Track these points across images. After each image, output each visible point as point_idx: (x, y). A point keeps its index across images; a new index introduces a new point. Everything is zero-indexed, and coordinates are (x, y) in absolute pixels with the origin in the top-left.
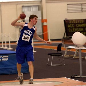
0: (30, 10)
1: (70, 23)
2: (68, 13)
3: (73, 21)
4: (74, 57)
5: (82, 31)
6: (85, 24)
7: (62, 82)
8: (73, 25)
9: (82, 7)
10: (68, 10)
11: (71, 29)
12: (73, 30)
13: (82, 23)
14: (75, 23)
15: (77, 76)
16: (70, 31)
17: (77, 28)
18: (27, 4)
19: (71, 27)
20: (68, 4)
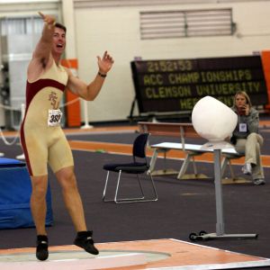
0: (25, 32)
1: (151, 70)
2: (142, 39)
3: (159, 66)
4: (179, 177)
5: (189, 97)
6: (196, 74)
7: (167, 252)
8: (159, 76)
9: (185, 22)
10: (144, 31)
11: (153, 90)
12: (161, 93)
13: (186, 72)
14: (164, 70)
15: (206, 233)
16: (150, 97)
17: (171, 86)
18: (17, 11)
19: (154, 83)
20: (142, 13)
